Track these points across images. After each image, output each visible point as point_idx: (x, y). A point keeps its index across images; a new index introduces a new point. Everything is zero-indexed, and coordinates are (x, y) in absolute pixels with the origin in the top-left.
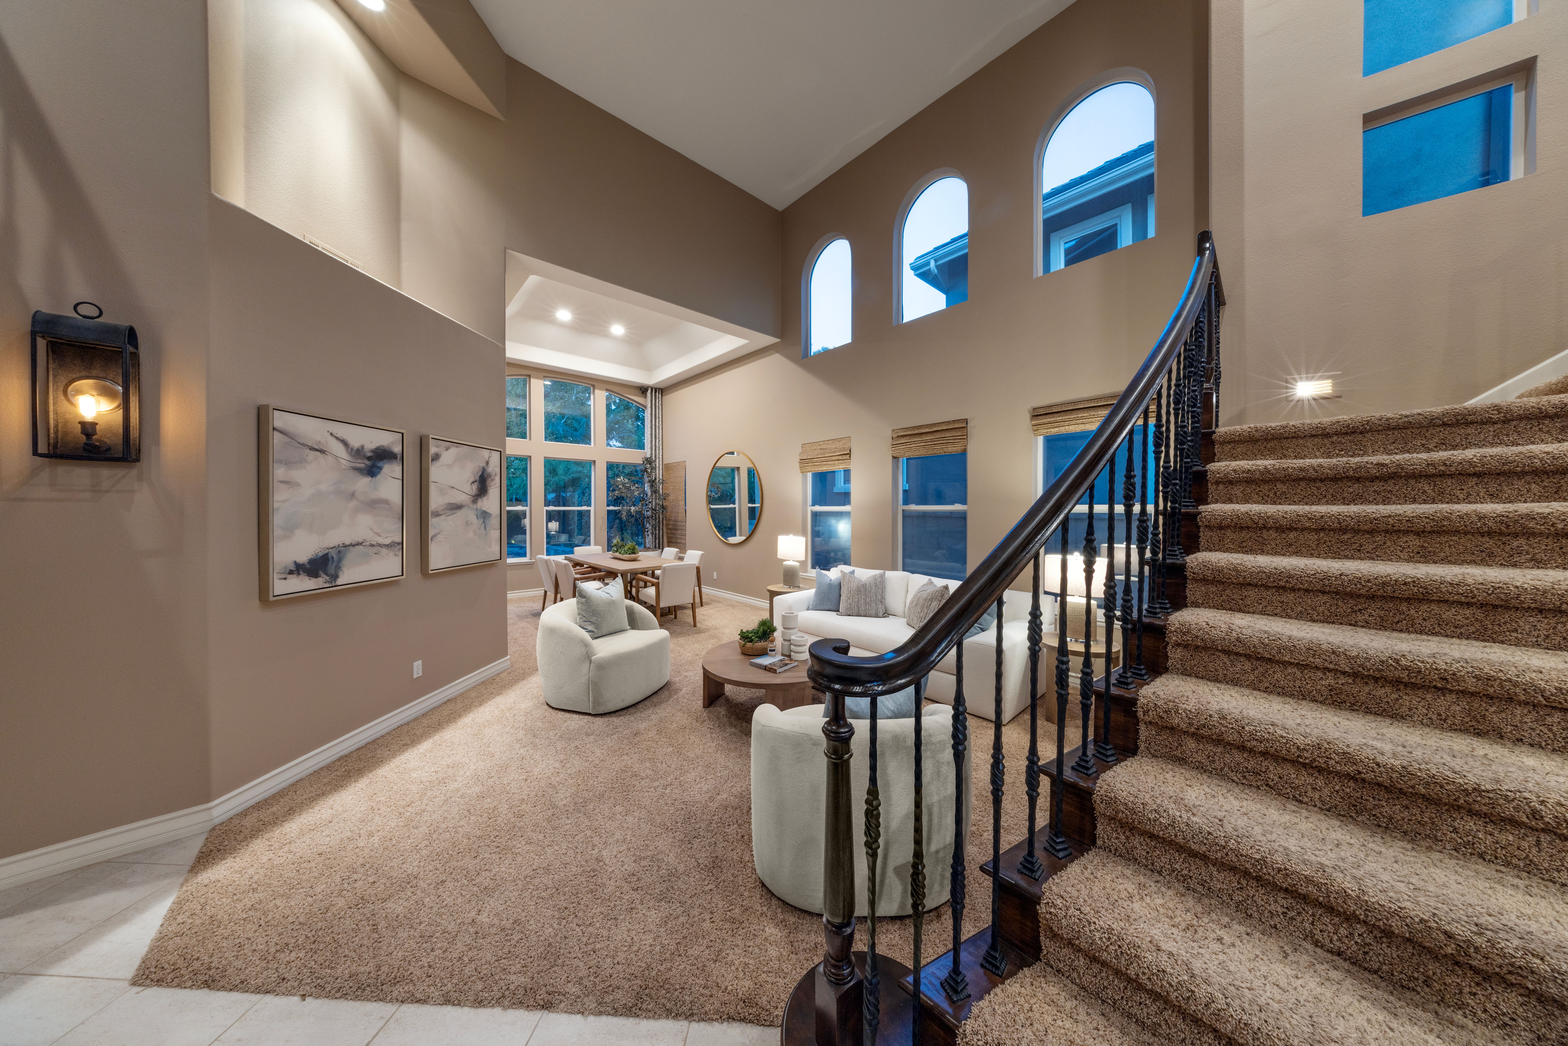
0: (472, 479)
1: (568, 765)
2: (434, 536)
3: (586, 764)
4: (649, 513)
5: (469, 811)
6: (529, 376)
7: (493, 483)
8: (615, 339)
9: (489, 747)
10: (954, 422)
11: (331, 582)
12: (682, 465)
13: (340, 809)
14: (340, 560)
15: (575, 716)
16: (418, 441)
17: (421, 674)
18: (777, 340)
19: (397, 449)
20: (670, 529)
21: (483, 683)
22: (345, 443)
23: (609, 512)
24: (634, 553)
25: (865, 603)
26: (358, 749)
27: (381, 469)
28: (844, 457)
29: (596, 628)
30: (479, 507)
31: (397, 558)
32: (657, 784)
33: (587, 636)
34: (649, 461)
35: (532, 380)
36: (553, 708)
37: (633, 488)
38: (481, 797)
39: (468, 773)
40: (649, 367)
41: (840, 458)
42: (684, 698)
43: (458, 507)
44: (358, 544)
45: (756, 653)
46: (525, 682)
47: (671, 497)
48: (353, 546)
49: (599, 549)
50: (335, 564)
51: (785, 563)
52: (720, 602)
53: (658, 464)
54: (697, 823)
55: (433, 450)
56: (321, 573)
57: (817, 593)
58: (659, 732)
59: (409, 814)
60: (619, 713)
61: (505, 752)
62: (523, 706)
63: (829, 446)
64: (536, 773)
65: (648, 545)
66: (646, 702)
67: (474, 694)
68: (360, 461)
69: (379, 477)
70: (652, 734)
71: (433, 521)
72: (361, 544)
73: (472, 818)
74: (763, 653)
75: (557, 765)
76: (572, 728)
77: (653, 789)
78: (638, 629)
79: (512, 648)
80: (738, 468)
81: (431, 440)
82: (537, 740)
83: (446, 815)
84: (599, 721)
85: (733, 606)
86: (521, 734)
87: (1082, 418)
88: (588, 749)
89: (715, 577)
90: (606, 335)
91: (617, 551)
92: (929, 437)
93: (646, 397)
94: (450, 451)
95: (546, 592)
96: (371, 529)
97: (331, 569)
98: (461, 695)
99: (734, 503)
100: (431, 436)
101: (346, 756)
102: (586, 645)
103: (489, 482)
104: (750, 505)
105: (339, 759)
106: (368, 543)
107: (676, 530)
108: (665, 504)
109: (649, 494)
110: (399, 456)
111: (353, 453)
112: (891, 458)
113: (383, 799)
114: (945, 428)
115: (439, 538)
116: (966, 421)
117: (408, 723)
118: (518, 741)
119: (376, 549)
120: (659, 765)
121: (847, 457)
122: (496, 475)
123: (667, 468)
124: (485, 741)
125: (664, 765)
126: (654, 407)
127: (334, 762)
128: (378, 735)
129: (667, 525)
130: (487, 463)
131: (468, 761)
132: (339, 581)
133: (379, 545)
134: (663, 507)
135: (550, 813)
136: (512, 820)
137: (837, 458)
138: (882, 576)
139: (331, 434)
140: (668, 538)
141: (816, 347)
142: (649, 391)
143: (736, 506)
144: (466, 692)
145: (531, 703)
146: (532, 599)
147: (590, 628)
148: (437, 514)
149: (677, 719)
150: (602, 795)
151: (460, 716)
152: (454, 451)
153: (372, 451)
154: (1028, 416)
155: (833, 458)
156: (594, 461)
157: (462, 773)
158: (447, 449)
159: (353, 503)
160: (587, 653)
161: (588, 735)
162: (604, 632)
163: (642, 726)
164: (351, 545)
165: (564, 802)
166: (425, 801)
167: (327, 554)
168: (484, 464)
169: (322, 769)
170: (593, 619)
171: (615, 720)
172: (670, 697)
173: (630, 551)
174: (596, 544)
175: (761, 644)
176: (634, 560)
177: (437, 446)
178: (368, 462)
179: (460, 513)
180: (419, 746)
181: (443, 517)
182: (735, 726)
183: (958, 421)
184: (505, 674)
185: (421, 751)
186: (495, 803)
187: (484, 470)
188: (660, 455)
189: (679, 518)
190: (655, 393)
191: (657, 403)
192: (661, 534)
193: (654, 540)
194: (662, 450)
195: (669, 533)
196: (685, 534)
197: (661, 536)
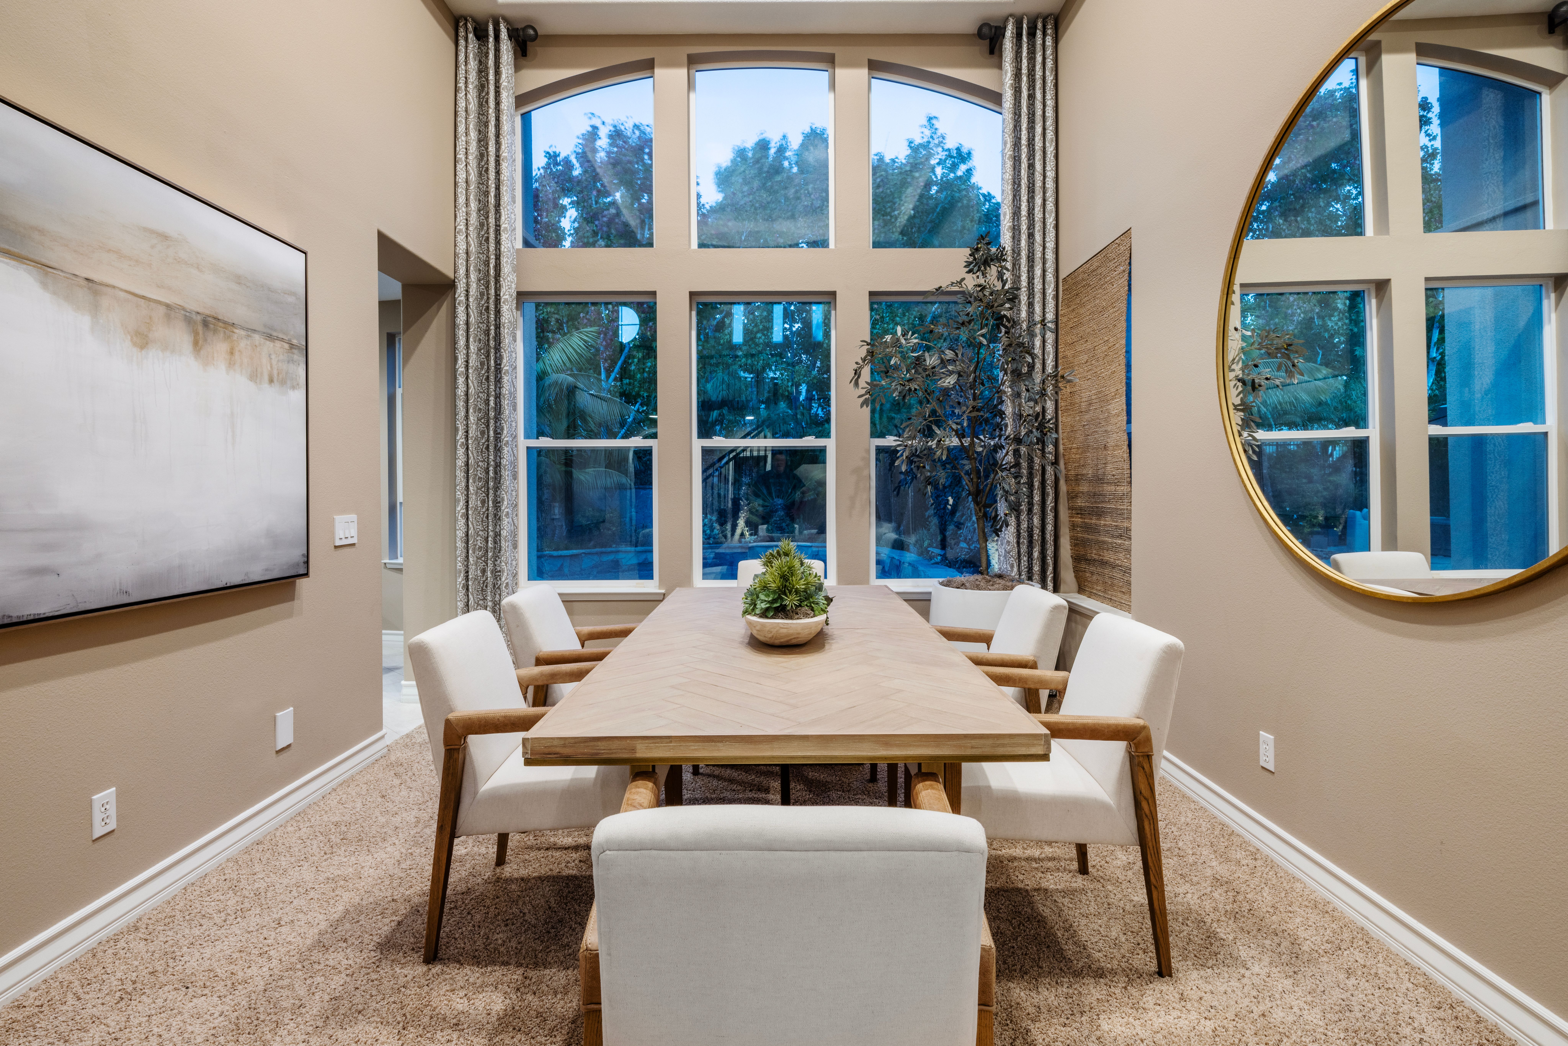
6: (653, 65)
12: (1118, 254)
35: (657, 73)
53: (1044, 284)
80: (1382, 286)
93: (1000, 62)
99: (1361, 426)
104: (1437, 430)
107: (1100, 513)
123: (1072, 288)
129: (1072, 496)
140: (1076, 543)
142: (1010, 32)
143: (1371, 433)
188: (1050, 245)
189: (1109, 467)
190: (1032, 35)
191: (1038, 67)
192: (1050, 527)
193: (1024, 548)
194: (1057, 227)
195: (1078, 520)
196: (1128, 530)
197: (1049, 537)
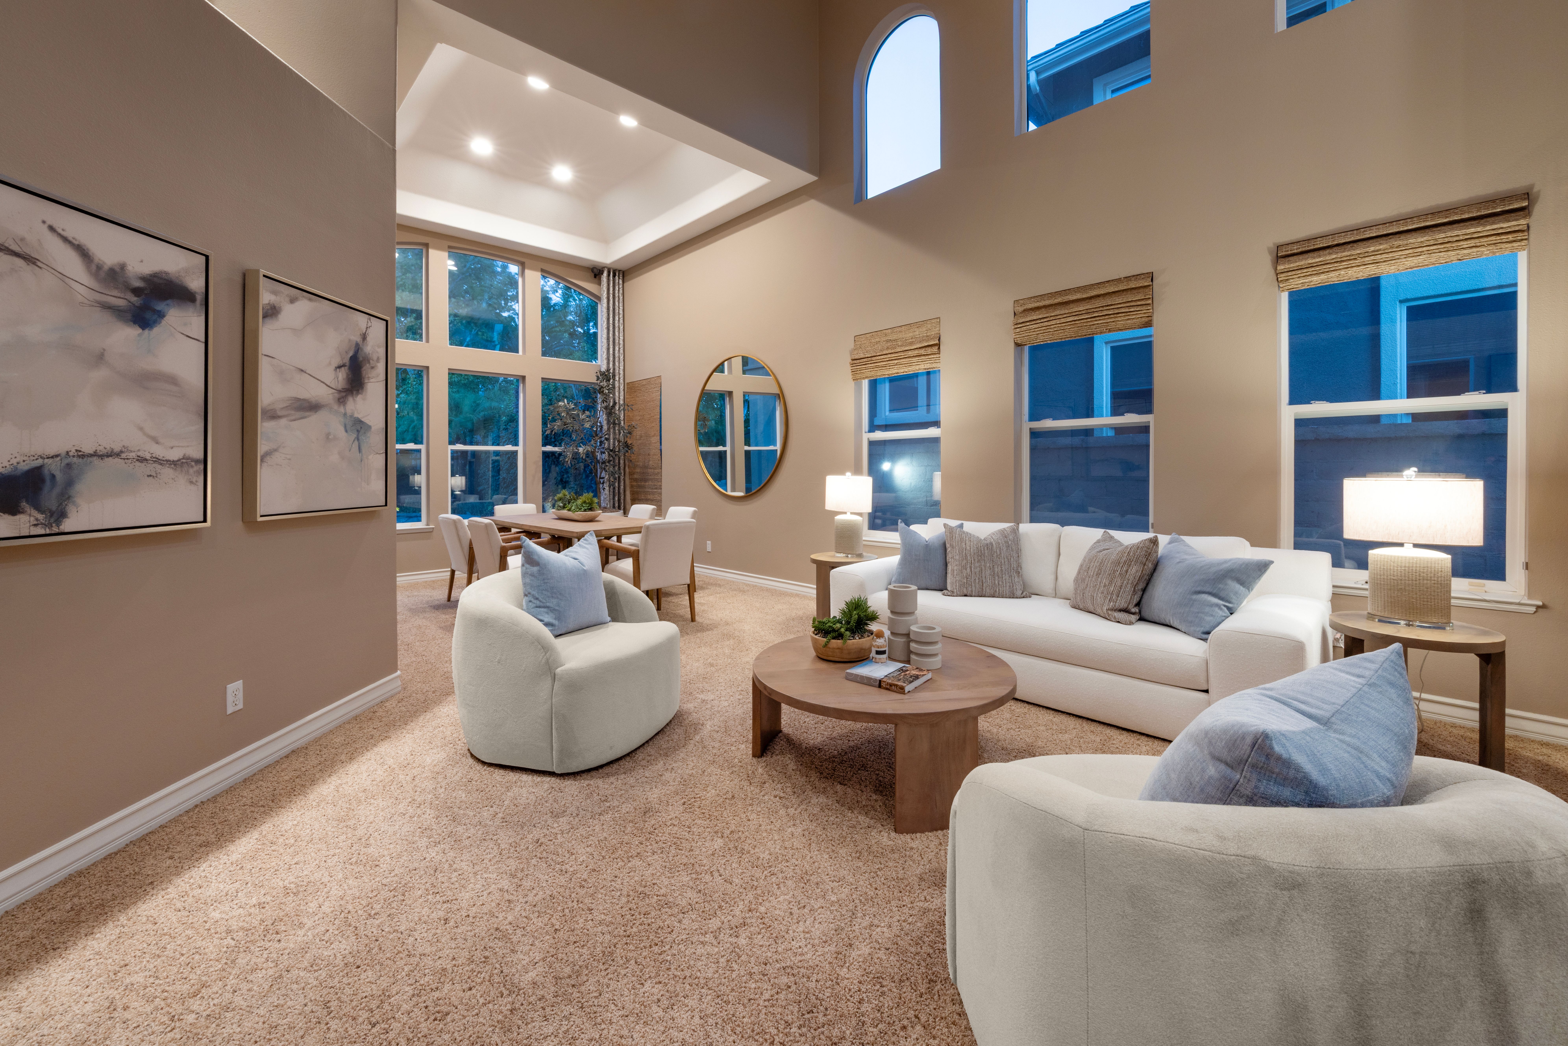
0: (337, 361)
1: (527, 884)
2: (267, 454)
3: (563, 880)
4: (605, 456)
5: (326, 1005)
6: (427, 246)
7: (373, 373)
8: (557, 189)
9: (367, 845)
10: (1128, 278)
11: (50, 526)
12: (655, 383)
13: (38, 1010)
14: (70, 483)
15: (526, 778)
16: (239, 279)
17: (240, 706)
18: (815, 178)
19: (196, 284)
20: (636, 480)
21: (355, 718)
22: (83, 252)
23: (546, 455)
24: (591, 509)
25: (993, 575)
26: (110, 857)
27: (161, 315)
28: (929, 350)
29: (558, 618)
30: (349, 412)
31: (193, 487)
32: (714, 923)
33: (546, 632)
34: (606, 375)
35: (431, 251)
36: (484, 763)
37: (582, 417)
38: (353, 965)
39: (326, 908)
40: (605, 239)
41: (922, 352)
42: (714, 740)
43: (310, 407)
44: (111, 454)
45: (847, 657)
46: (429, 715)
47: (637, 433)
48: (102, 457)
49: (531, 508)
50: (57, 490)
51: (839, 518)
52: (720, 586)
53: (619, 384)
54: (830, 1023)
55: (266, 296)
56: (24, 504)
57: (904, 562)
58: (688, 806)
59: (191, 1018)
60: (606, 770)
61: (400, 856)
62: (429, 760)
63: (900, 336)
64: (464, 904)
65: (603, 505)
66: (649, 749)
67: (339, 740)
68: (115, 293)
69: (156, 330)
70: (676, 810)
71: (265, 427)
72: (118, 455)
73: (334, 1025)
74: (861, 658)
75: (505, 883)
76: (523, 801)
77: (709, 938)
78: (624, 621)
79: (404, 658)
80: (730, 393)
81: (262, 281)
82: (460, 829)
83: (274, 1019)
84: (571, 786)
85: (744, 592)
86: (429, 815)
87: (1375, 253)
88: (561, 845)
89: (709, 549)
90: (545, 183)
91: (564, 507)
92: (1082, 307)
93: (600, 284)
94: (298, 304)
95: (453, 572)
96: (141, 429)
97: (50, 499)
98: (317, 740)
99: (724, 446)
100: (263, 271)
101: (80, 873)
102: (546, 648)
103: (366, 369)
104: (747, 448)
105: (63, 883)
106: (132, 455)
107: (646, 480)
108: (629, 442)
109: (605, 427)
110: (200, 298)
111: (102, 274)
112: (1013, 344)
113: (139, 978)
114: (1112, 289)
115: (277, 458)
116: (1151, 276)
117: (214, 799)
118: (425, 830)
119: (150, 468)
120: (708, 878)
121: (935, 349)
122: (378, 360)
123: (632, 388)
124: (361, 832)
125: (719, 880)
126: (612, 297)
127: (50, 890)
128: (154, 824)
129: (631, 474)
130: (364, 337)
131: (326, 879)
132: (68, 525)
133: (157, 460)
134: (627, 446)
135: (505, 1005)
136: (424, 1027)
137: (916, 352)
138: (1015, 531)
139: (51, 228)
140: (633, 493)
141: (876, 186)
142: (605, 274)
143: (728, 448)
144: (325, 735)
145: (442, 755)
146: (431, 585)
147: (547, 619)
148: (273, 415)
149: (713, 778)
150: (608, 956)
151: (313, 782)
152: (304, 306)
153: (143, 279)
154: (1267, 260)
155: (910, 353)
156: (524, 378)
157: (313, 905)
158: (292, 301)
159: (100, 374)
160: (547, 662)
161: (556, 816)
162: (571, 627)
163: (654, 795)
164: (95, 454)
165: (532, 975)
166: (232, 981)
167: (39, 468)
168: (359, 339)
169: (21, 907)
170: (552, 603)
171: (600, 784)
172: (688, 738)
173: (586, 506)
174: (526, 501)
175: (855, 642)
176: (591, 520)
177: (275, 293)
178: (134, 299)
179: (314, 418)
180: (232, 847)
181: (283, 422)
182: (824, 791)
183: (1136, 277)
184: (394, 702)
185: (234, 857)
186: (384, 983)
187: (358, 349)
188: (622, 368)
189: (651, 463)
190: (614, 276)
191: (617, 292)
192: (622, 487)
193: (612, 496)
194: (624, 360)
195: (635, 484)
196: (661, 486)
197: (622, 491)
